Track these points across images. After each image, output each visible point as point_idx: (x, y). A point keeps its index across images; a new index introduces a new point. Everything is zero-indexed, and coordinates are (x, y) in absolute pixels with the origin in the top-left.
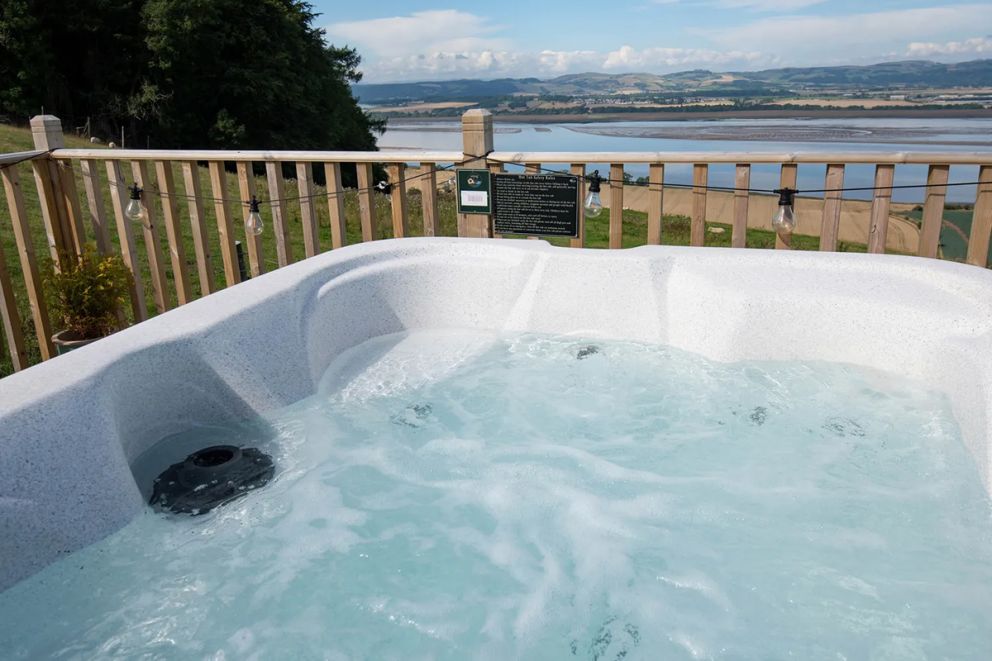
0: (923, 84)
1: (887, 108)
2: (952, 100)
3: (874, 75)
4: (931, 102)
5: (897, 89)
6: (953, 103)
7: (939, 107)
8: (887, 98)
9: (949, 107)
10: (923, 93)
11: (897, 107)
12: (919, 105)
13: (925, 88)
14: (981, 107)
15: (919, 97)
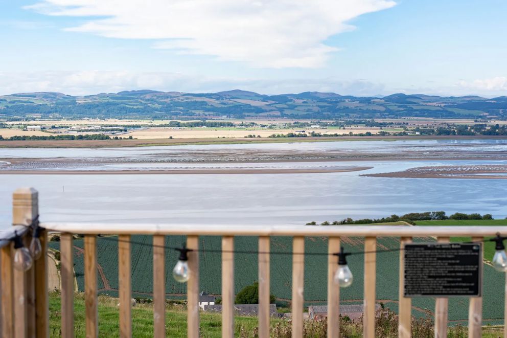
0: (57, 115)
1: (24, 138)
2: (83, 131)
3: (10, 105)
4: (64, 132)
5: (34, 119)
6: (84, 134)
7: (73, 138)
8: (25, 128)
9: (81, 137)
10: (57, 123)
11: (35, 138)
12: (54, 135)
13: (59, 119)
14: (107, 138)
15: (53, 127)
